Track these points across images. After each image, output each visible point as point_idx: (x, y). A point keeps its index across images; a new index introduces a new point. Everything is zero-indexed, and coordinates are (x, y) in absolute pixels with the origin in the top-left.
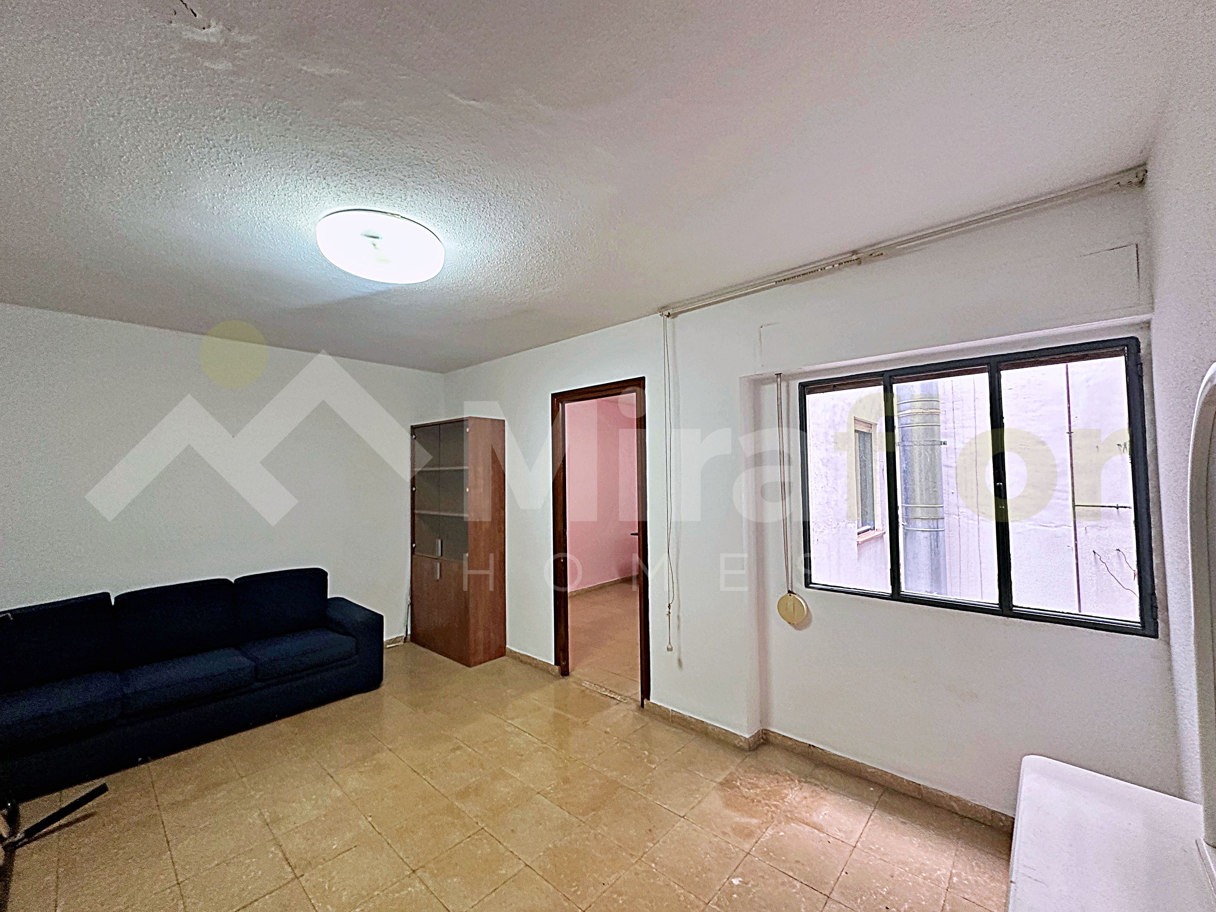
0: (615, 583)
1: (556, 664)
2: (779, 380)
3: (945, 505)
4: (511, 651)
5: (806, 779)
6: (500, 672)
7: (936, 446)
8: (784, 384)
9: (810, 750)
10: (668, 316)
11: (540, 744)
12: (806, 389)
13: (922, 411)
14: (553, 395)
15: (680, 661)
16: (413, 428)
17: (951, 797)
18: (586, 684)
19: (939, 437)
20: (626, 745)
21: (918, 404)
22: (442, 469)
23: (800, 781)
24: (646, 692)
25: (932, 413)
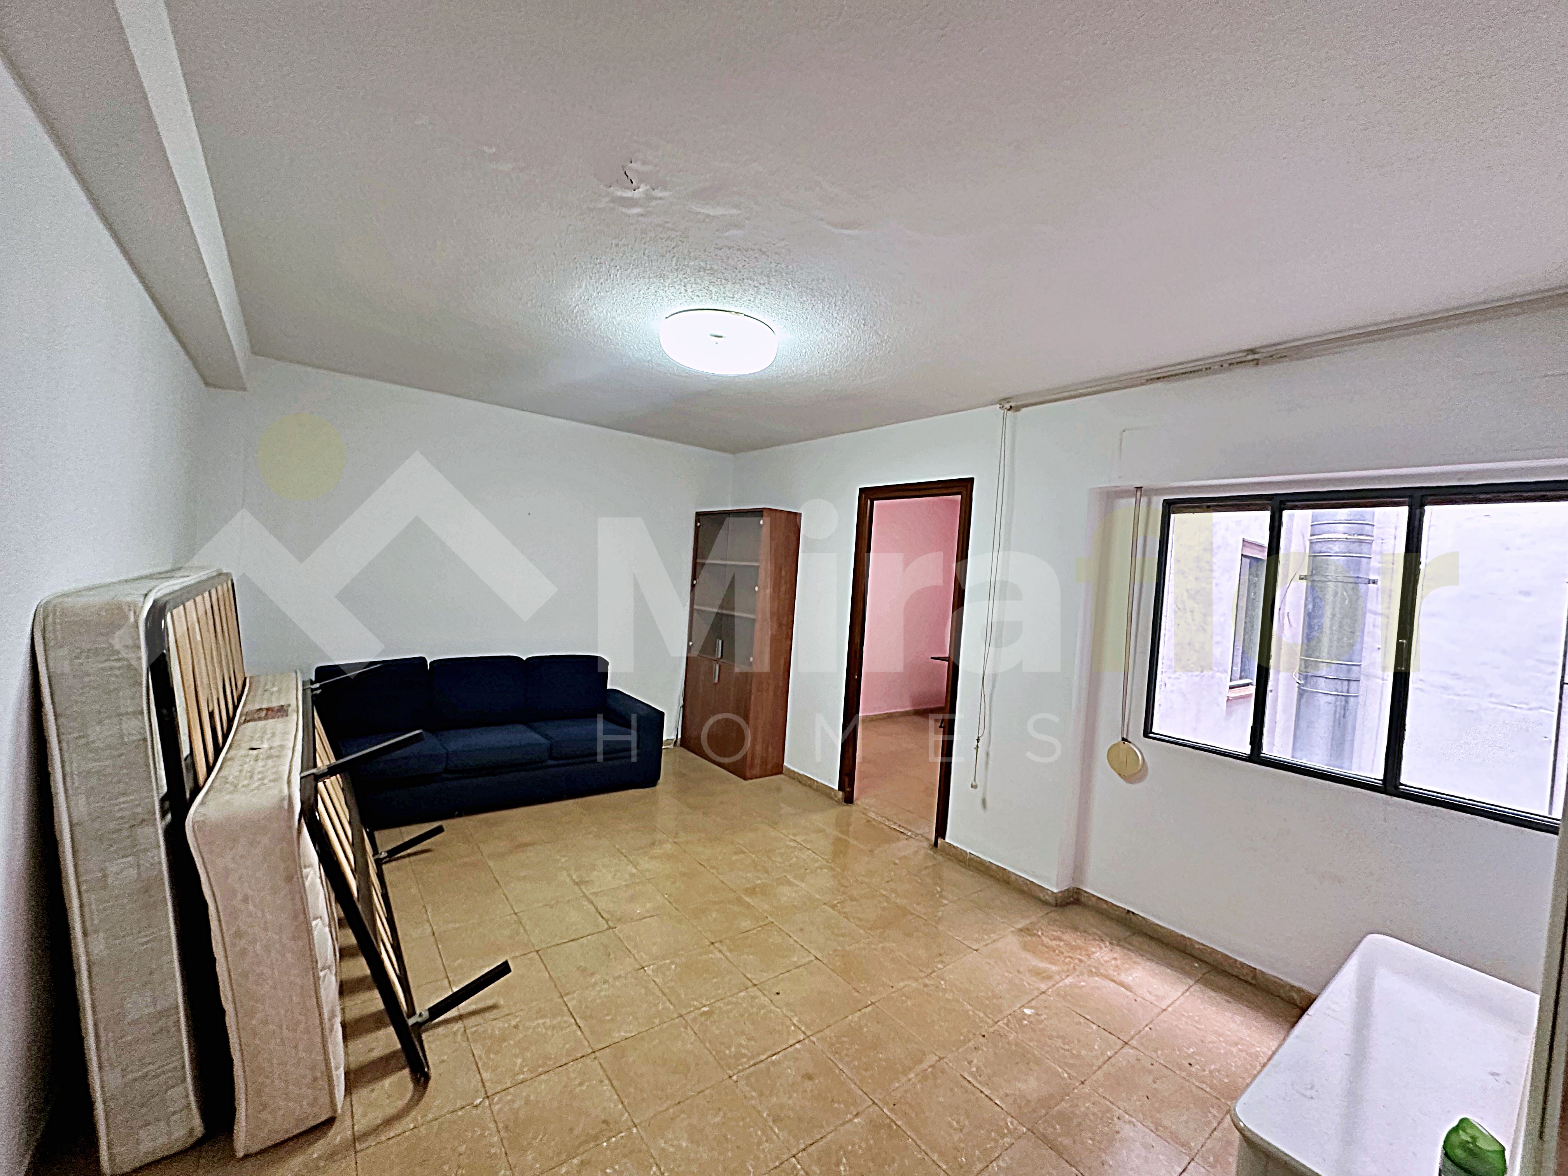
0: (906, 714)
1: (840, 789)
2: (1139, 494)
3: (1363, 664)
4: (789, 770)
5: (1118, 942)
6: (779, 789)
7: (1361, 585)
8: (1144, 500)
9: (1128, 917)
10: (1009, 410)
11: (825, 863)
12: (1171, 507)
13: (1346, 536)
14: (861, 490)
15: (984, 802)
16: (698, 514)
17: (1293, 987)
18: (872, 815)
19: (1368, 574)
20: (917, 878)
21: (1341, 527)
22: (728, 563)
23: (1111, 943)
24: (941, 831)
25: (1361, 542)
